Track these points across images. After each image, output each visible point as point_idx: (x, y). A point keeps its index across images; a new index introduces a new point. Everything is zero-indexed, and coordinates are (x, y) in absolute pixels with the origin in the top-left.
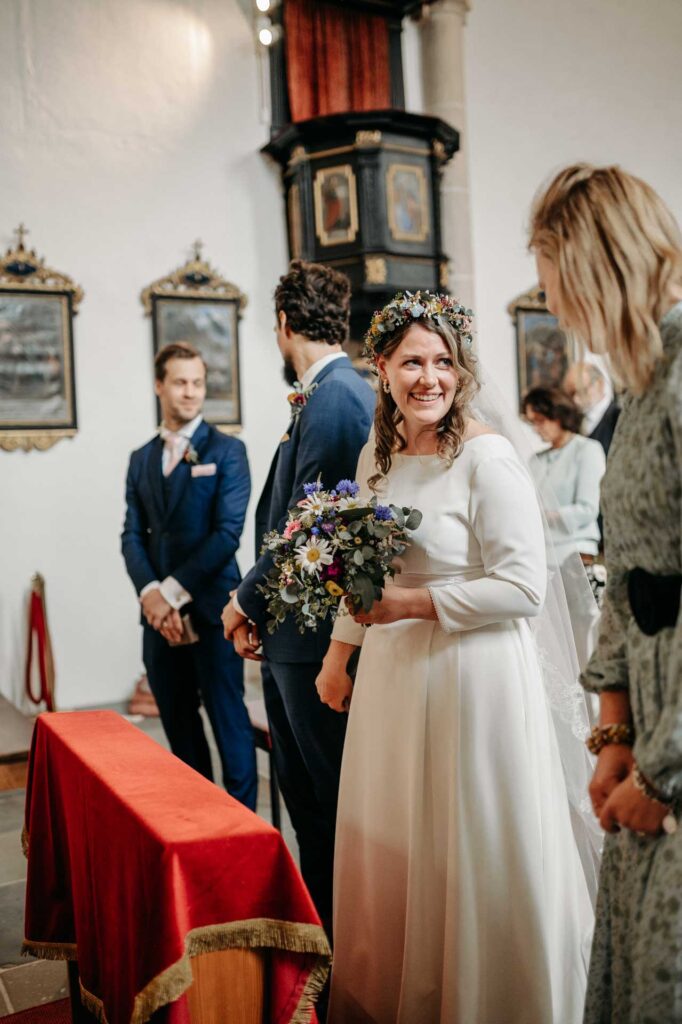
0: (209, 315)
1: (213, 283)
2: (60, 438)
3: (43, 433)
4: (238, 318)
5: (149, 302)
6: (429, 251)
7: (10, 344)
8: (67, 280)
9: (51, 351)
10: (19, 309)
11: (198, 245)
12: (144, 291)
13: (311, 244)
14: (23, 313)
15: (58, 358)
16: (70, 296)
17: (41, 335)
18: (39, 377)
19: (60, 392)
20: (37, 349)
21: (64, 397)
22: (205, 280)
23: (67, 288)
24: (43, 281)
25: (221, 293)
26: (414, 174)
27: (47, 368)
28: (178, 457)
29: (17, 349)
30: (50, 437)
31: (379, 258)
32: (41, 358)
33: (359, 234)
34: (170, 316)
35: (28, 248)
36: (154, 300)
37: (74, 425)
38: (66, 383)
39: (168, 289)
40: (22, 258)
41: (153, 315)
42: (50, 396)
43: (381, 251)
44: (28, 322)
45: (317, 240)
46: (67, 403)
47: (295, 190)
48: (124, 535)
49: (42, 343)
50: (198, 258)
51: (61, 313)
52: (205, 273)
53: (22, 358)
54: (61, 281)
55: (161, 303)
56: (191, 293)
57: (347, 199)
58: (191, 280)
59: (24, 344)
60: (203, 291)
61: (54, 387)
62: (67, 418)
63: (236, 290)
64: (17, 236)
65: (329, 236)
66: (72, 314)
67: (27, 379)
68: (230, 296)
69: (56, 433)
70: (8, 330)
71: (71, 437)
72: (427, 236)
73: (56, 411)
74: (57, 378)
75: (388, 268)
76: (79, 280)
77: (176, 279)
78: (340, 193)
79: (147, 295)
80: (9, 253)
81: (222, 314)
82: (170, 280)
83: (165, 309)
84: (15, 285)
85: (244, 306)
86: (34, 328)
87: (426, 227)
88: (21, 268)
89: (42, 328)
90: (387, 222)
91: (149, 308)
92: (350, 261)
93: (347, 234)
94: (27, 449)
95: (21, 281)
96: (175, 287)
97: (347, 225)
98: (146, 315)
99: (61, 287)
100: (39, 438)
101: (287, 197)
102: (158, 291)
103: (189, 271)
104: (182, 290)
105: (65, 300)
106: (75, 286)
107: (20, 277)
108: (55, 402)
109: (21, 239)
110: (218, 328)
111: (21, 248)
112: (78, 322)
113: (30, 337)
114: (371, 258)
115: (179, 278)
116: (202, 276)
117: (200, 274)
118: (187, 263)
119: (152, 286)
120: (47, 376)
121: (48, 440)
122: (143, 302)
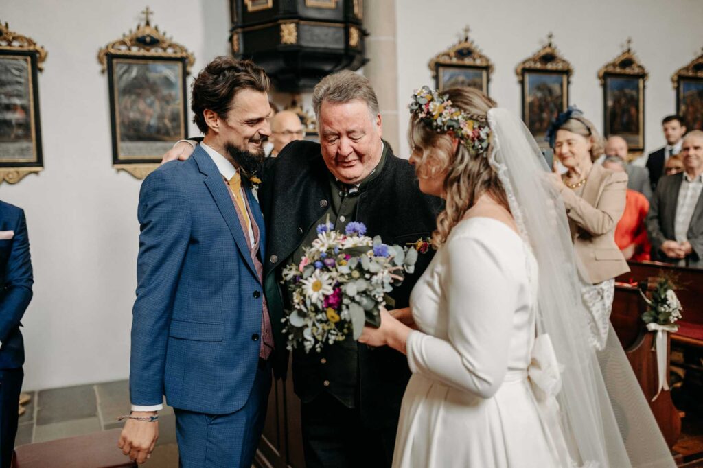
1: (163, 45)
2: (27, 174)
3: (12, 170)
4: (185, 74)
5: (105, 61)
6: (340, 16)
8: (30, 42)
9: (18, 102)
11: (147, 12)
12: (101, 51)
13: (240, 10)
15: (25, 109)
16: (34, 56)
17: (8, 89)
18: (8, 123)
19: (27, 136)
20: (6, 101)
22: (154, 42)
23: (32, 48)
24: (9, 42)
25: (169, 53)
27: (15, 117)
30: (18, 172)
31: (292, 23)
32: (9, 108)
33: (276, 2)
34: (124, 72)
36: (110, 59)
37: (40, 162)
38: (31, 130)
39: (123, 50)
41: (110, 71)
42: (18, 138)
43: (293, 16)
45: (245, 7)
46: (33, 145)
49: (9, 96)
50: (148, 24)
51: (27, 70)
52: (156, 36)
54: (26, 44)
55: (115, 61)
56: (143, 52)
58: (141, 41)
60: (154, 52)
61: (20, 132)
62: (33, 158)
65: (253, 5)
66: (36, 70)
68: (178, 55)
69: (23, 170)
71: (36, 173)
73: (22, 152)
74: (25, 126)
75: (298, 30)
76: (41, 42)
77: (128, 41)
79: (103, 55)
81: (172, 71)
82: (123, 43)
83: (119, 66)
85: (190, 64)
91: (105, 66)
92: (270, 25)
93: (267, 2)
96: (129, 48)
98: (103, 72)
99: (26, 48)
100: (8, 174)
102: (112, 51)
103: (140, 35)
104: (135, 51)
105: (29, 59)
106: (38, 47)
108: (24, 144)
110: (168, 83)
112: (41, 78)
114: (285, 23)
115: (131, 41)
116: (151, 37)
117: (148, 36)
118: (138, 27)
119: (107, 47)
120: (14, 122)
121: (15, 174)
122: (101, 61)
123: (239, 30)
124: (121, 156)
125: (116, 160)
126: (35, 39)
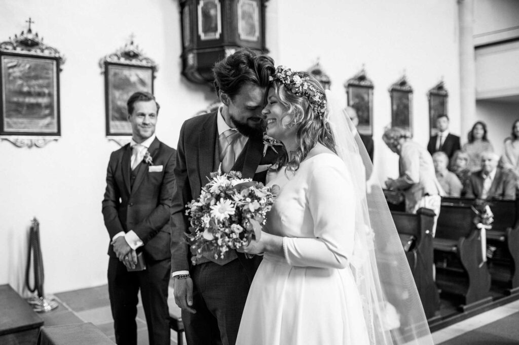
0: (137, 75)
1: (140, 58)
2: (50, 141)
3: (41, 137)
4: (153, 78)
5: (103, 66)
6: (259, 47)
7: (22, 85)
8: (56, 51)
9: (46, 91)
10: (28, 66)
11: (132, 36)
12: (101, 60)
13: (195, 39)
14: (30, 68)
15: (50, 95)
16: (58, 60)
17: (41, 82)
18: (38, 105)
19: (51, 114)
20: (37, 89)
21: (53, 118)
22: (136, 56)
23: (57, 55)
24: (42, 51)
25: (144, 63)
26: (252, 5)
27: (43, 101)
28: (140, 159)
29: (26, 89)
30: (44, 140)
31: (233, 49)
32: (40, 95)
33: (222, 35)
34: (115, 74)
35: (34, 32)
36: (107, 65)
37: (59, 133)
38: (53, 109)
39: (115, 60)
40: (30, 37)
41: (106, 73)
42: (45, 116)
43: (234, 45)
44: (33, 74)
45: (199, 37)
46: (55, 120)
47: (187, 9)
48: (104, 202)
49: (41, 86)
50: (132, 43)
51: (53, 70)
52: (136, 51)
53: (29, 94)
54: (53, 52)
55: (110, 67)
56: (128, 62)
57: (216, 16)
58: (128, 55)
59: (29, 86)
60: (134, 62)
61: (47, 112)
62: (55, 130)
63: (153, 62)
64: (28, 24)
65: (205, 36)
66: (59, 70)
67: (31, 106)
68: (149, 65)
69: (48, 138)
70: (20, 78)
71: (56, 140)
72: (258, 38)
73: (48, 125)
74: (50, 106)
76: (63, 51)
77: (119, 53)
78: (212, 12)
79: (102, 62)
80: (22, 33)
81: (145, 75)
82: (116, 55)
83: (112, 70)
84: (25, 52)
85: (157, 71)
86: (36, 78)
87: (257, 34)
88: (30, 42)
89: (41, 78)
90: (238, 30)
91: (103, 70)
92: (217, 49)
93: (215, 35)
94: (30, 147)
95: (29, 51)
96: (119, 59)
97: (216, 30)
98: (102, 73)
99: (53, 55)
100: (38, 140)
101: (182, 13)
102: (109, 60)
103: (127, 50)
104: (123, 61)
105: (55, 63)
106: (61, 55)
107: (29, 48)
108: (47, 121)
109: (30, 25)
110: (142, 82)
111: (30, 31)
112: (62, 75)
113: (33, 82)
114: (229, 49)
115: (121, 54)
116: (134, 53)
117: (133, 51)
118: (126, 46)
119: (105, 57)
120: (43, 105)
121: (43, 141)
122: (100, 66)
123: (195, 51)
124: (112, 131)
125: (108, 133)
126: (59, 49)
